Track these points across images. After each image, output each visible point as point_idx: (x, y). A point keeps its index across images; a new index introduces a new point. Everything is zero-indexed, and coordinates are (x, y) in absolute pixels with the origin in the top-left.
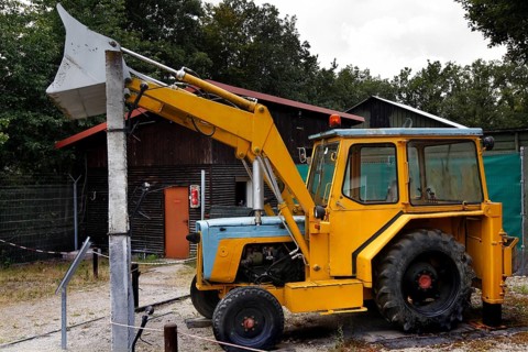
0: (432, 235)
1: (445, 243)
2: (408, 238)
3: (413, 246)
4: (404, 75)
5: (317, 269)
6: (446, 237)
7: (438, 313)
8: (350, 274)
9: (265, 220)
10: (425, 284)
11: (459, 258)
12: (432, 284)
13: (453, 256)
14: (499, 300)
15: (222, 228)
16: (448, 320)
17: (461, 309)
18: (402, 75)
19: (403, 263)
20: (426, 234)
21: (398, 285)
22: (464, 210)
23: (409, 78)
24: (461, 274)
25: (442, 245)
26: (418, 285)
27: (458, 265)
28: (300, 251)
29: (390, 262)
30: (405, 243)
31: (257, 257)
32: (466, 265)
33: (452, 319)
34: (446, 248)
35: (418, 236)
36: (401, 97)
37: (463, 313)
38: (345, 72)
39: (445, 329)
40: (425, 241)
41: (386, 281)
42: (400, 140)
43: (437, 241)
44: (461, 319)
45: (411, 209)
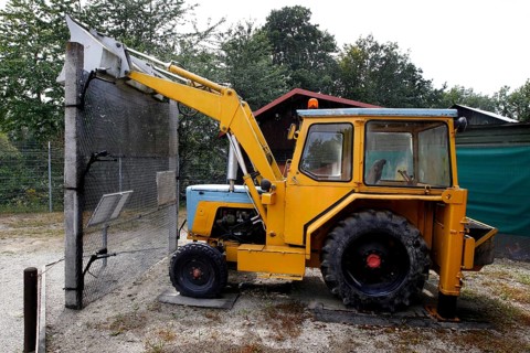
0: (381, 216)
1: (396, 226)
2: (354, 216)
3: (357, 225)
4: (503, 92)
5: (272, 235)
6: (398, 220)
7: (381, 294)
8: (301, 244)
9: (238, 187)
10: (374, 263)
11: (410, 242)
12: (381, 264)
13: (404, 240)
14: (454, 292)
15: (201, 192)
16: (392, 302)
17: (408, 294)
18: (501, 91)
19: (345, 240)
20: (374, 214)
21: (338, 260)
22: (426, 194)
23: (508, 94)
24: (412, 259)
25: (391, 228)
26: (366, 263)
27: (409, 250)
28: (260, 217)
29: (332, 238)
30: (350, 222)
31: (229, 218)
32: (418, 250)
33: (396, 302)
34: (395, 231)
35: (365, 216)
36: (499, 109)
37: (410, 298)
38: (453, 91)
39: (387, 310)
40: (372, 221)
41: (328, 255)
42: (359, 119)
43: (385, 223)
44: (407, 303)
45: (364, 188)
